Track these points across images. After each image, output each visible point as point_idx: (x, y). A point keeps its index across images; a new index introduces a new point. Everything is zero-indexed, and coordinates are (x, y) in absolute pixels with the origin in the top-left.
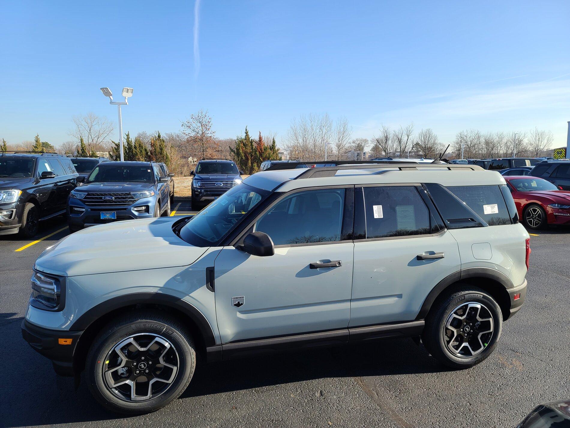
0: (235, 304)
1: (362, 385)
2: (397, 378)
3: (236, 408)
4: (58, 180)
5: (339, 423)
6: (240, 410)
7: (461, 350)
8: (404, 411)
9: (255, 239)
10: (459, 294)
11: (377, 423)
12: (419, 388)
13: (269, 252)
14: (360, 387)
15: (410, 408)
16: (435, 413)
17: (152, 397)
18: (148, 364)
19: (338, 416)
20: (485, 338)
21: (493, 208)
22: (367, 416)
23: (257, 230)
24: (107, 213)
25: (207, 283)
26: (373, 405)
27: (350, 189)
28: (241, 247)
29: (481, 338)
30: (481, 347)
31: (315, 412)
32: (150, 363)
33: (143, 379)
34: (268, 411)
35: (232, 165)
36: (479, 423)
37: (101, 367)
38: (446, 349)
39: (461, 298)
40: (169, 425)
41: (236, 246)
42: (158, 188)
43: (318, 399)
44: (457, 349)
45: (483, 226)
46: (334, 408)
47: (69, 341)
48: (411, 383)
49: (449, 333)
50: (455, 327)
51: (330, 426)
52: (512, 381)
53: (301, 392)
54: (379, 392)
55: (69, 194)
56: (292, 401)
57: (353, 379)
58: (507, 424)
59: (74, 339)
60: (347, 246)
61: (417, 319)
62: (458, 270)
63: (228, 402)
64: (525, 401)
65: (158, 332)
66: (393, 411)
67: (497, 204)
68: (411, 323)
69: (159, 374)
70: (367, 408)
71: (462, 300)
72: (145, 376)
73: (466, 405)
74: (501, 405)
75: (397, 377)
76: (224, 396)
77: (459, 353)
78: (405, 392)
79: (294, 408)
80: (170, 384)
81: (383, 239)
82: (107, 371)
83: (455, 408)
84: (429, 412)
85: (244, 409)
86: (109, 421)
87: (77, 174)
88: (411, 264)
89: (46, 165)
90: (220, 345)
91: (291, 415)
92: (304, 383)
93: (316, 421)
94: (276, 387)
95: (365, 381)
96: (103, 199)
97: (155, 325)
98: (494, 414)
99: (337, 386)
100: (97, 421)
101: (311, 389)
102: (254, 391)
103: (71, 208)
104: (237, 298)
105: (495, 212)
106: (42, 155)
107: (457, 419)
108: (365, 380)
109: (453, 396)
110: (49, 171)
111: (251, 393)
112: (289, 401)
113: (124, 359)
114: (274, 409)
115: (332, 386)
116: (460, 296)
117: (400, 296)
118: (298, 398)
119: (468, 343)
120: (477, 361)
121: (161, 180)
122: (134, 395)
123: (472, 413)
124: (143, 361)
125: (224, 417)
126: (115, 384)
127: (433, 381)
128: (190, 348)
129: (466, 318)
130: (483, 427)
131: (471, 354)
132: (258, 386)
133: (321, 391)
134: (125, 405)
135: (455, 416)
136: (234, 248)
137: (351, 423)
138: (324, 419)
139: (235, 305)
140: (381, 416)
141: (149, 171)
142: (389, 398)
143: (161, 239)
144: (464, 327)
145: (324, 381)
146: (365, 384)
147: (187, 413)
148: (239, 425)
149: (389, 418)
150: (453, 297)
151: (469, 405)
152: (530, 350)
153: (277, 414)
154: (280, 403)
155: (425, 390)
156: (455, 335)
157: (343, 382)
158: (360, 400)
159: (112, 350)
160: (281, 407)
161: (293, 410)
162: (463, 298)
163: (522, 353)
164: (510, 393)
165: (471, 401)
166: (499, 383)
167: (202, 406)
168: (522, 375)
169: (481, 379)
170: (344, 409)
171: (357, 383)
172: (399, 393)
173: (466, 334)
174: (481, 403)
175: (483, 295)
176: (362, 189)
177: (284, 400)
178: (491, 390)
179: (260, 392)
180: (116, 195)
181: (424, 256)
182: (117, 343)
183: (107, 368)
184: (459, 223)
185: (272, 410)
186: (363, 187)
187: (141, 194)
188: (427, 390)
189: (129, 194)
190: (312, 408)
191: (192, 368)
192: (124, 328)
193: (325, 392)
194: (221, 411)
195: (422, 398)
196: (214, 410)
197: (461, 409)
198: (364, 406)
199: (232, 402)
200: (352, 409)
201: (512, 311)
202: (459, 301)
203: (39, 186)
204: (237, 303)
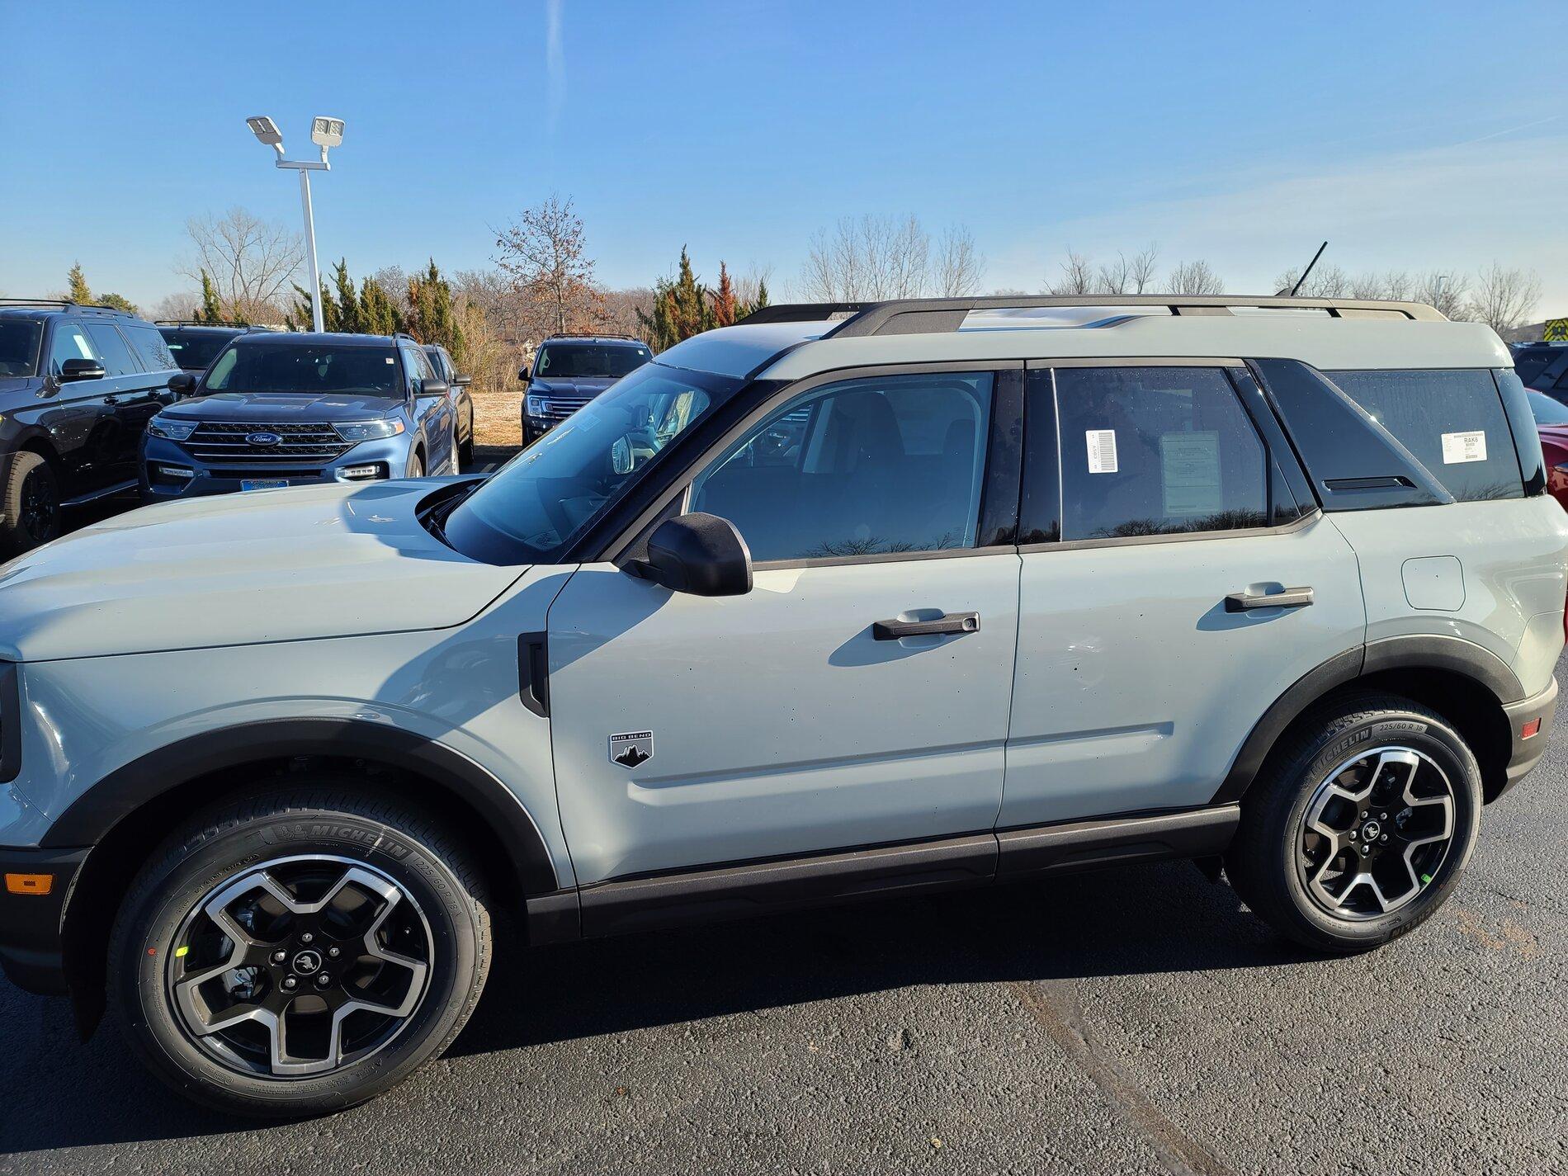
0: (621, 757)
1: (1036, 1010)
2: (1148, 986)
3: (628, 1092)
4: (117, 389)
5: (965, 1140)
6: (641, 1098)
7: (1351, 897)
8: (1177, 1096)
9: (689, 537)
10: (1351, 722)
11: (1089, 1139)
12: (1217, 1019)
13: (735, 582)
14: (1029, 1018)
15: (1194, 1087)
16: (1276, 1101)
17: (345, 1062)
18: (326, 954)
19: (962, 1115)
20: (1427, 859)
21: (1470, 443)
22: (1058, 1115)
23: (695, 507)
24: (261, 485)
25: (521, 688)
26: (1074, 1078)
27: (1009, 372)
28: (639, 564)
29: (1413, 860)
30: (1410, 886)
31: (887, 1102)
32: (334, 951)
33: (309, 1004)
34: (734, 1103)
36: (1422, 1136)
37: (160, 968)
38: (1302, 894)
39: (1357, 735)
40: (400, 1154)
41: (624, 561)
42: (418, 413)
43: (896, 1057)
44: (1336, 893)
45: (1440, 504)
46: (949, 1089)
47: (41, 884)
48: (1192, 1003)
49: (1313, 841)
50: (1335, 826)
51: (936, 1153)
52: (1510, 992)
53: (842, 1034)
54: (1090, 1032)
55: (145, 427)
56: (811, 1066)
57: (1005, 989)
58: (1513, 1139)
59: (61, 875)
60: (1000, 564)
61: (1216, 802)
62: (1355, 643)
63: (601, 1072)
64: (1558, 1058)
65: (357, 850)
66: (1139, 1097)
67: (1483, 432)
68: (1197, 814)
69: (371, 987)
70: (1056, 1087)
71: (1360, 741)
72: (317, 994)
73: (1374, 1074)
74: (1485, 1072)
75: (1145, 982)
76: (589, 1051)
77: (1342, 906)
78: (1175, 1033)
79: (817, 1089)
80: (404, 1019)
81: (1118, 542)
82: (182, 981)
83: (1340, 1086)
84: (1257, 1100)
85: (655, 1095)
86: (197, 1141)
88: (1206, 623)
89: (80, 340)
90: (573, 891)
91: (810, 1115)
92: (852, 1006)
93: (891, 1133)
94: (760, 1017)
95: (1045, 997)
96: (246, 443)
97: (347, 827)
98: (1468, 1105)
99: (958, 1014)
100: (159, 1142)
101: (874, 1024)
102: (687, 1033)
103: (153, 467)
104: (627, 736)
105: (1476, 456)
106: (65, 311)
107: (1349, 1122)
108: (1046, 993)
109: (1331, 1044)
110: (87, 358)
111: (680, 1039)
112: (803, 1064)
113: (240, 944)
114: (752, 1093)
115: (941, 1013)
116: (1354, 729)
117: (1166, 728)
118: (833, 1057)
119: (1373, 876)
120: (1398, 930)
121: (428, 389)
122: (280, 1057)
123: (1396, 1103)
124: (308, 945)
125: (587, 1124)
126: (213, 1022)
127: (1262, 996)
128: (471, 900)
129: (1371, 797)
130: (1434, 1148)
131: (1377, 909)
132: (703, 1016)
133: (905, 1030)
134: (250, 1091)
135: (1341, 1111)
136: (617, 570)
137: (1004, 1142)
138: (917, 1127)
139: (620, 760)
140: (1102, 1114)
141: (390, 361)
142: (1126, 1052)
143: (370, 538)
144: (1362, 825)
145: (914, 998)
146: (1046, 1007)
147: (462, 1109)
148: (635, 1153)
149: (1129, 1121)
150: (1334, 732)
151: (1383, 1074)
152: (1553, 893)
153: (762, 1112)
154: (774, 1074)
155: (1238, 1024)
156: (1335, 849)
157: (975, 1002)
158: (1033, 1061)
159: (194, 913)
160: (775, 1087)
161: (814, 1096)
162: (1364, 734)
163: (1527, 903)
164: (1508, 1033)
165: (1388, 1060)
166: (1470, 999)
167: (517, 1088)
168: (1537, 971)
169: (1412, 988)
170: (983, 1091)
171: (1020, 1004)
172: (1157, 1036)
173: (1367, 847)
174: (1420, 1067)
175: (1430, 726)
176: (1050, 373)
177: (786, 1063)
178: (1448, 1024)
179: (706, 1036)
180: (285, 431)
181: (1249, 597)
182: (212, 889)
183: (183, 972)
184: (1361, 490)
185: (747, 1098)
186: (1054, 369)
187: (363, 427)
188: (1243, 1024)
189: (328, 428)
190: (875, 1089)
191: (479, 966)
192: (234, 839)
193: (917, 1035)
194: (578, 1101)
195: (1231, 1051)
196: (555, 1099)
197: (1360, 1090)
198: (1044, 1083)
199: (617, 1071)
200: (1008, 1092)
201: (1511, 772)
202: (1351, 742)
203: (58, 403)
204: (628, 753)
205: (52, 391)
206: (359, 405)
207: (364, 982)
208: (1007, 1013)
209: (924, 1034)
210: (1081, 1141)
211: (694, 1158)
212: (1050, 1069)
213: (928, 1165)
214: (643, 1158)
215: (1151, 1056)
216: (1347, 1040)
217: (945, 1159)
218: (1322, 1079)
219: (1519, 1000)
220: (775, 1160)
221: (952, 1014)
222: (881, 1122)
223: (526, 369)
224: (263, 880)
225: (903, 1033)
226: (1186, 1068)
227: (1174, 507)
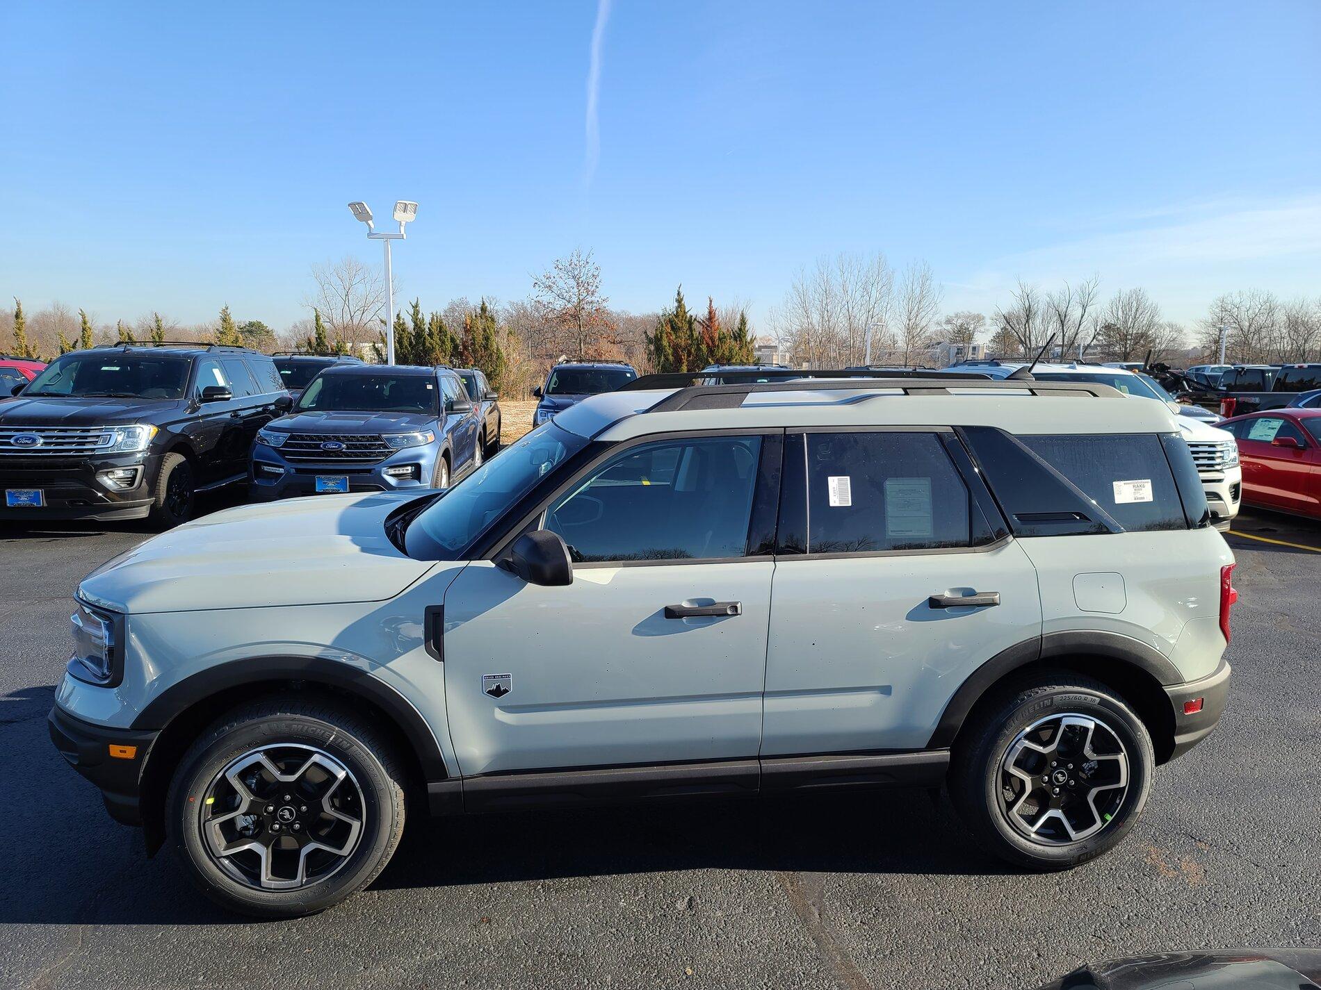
1: (790, 891)
2: (880, 882)
3: (489, 921)
4: (240, 406)
5: (709, 972)
6: (497, 926)
7: (1042, 826)
8: (873, 957)
9: (536, 548)
10: (1037, 693)
11: (798, 979)
12: (924, 909)
13: (562, 578)
14: (783, 896)
15: (887, 953)
16: (945, 967)
17: (306, 883)
18: (299, 810)
19: (713, 956)
20: (1105, 802)
21: (1137, 488)
22: (781, 962)
23: (546, 526)
24: (329, 480)
25: (427, 640)
26: (802, 939)
27: (773, 436)
28: (507, 562)
29: (1095, 801)
30: (1094, 822)
31: (664, 943)
32: (304, 808)
33: (288, 843)
34: (558, 934)
35: (628, 375)
37: (197, 811)
38: (1002, 821)
39: (1041, 703)
40: (335, 946)
41: (499, 559)
42: (448, 426)
43: (679, 914)
44: (1032, 823)
45: (1111, 533)
46: (709, 938)
47: (130, 752)
48: (909, 896)
49: (1013, 785)
50: (1029, 771)
51: (687, 978)
53: (646, 896)
54: (825, 910)
55: (255, 436)
56: (618, 915)
57: (773, 875)
59: (141, 747)
60: (759, 570)
61: (931, 746)
62: (1036, 633)
63: (475, 907)
65: (319, 742)
66: (845, 955)
67: (1149, 480)
68: (915, 755)
69: (328, 835)
70: (786, 943)
71: (1044, 708)
72: (291, 835)
73: (1029, 956)
75: (879, 879)
76: (470, 893)
77: (1035, 833)
78: (887, 915)
79: (617, 930)
80: (346, 857)
82: (209, 820)
83: (999, 962)
84: (931, 966)
85: (507, 924)
86: (213, 927)
87: (286, 393)
88: (913, 616)
89: (217, 372)
90: (459, 780)
91: (607, 946)
92: (658, 878)
93: (659, 962)
94: (592, 880)
95: (800, 883)
96: (321, 449)
97: (313, 727)
99: (732, 890)
100: (190, 926)
101: (670, 891)
102: (539, 887)
103: (258, 465)
104: (494, 676)
105: (1143, 498)
106: (208, 351)
108: (802, 881)
109: (1003, 934)
110: (220, 385)
111: (533, 890)
112: (613, 915)
113: (245, 798)
114: (572, 929)
115: (721, 888)
116: (1039, 698)
117: (886, 690)
118: (635, 910)
119: (1064, 812)
120: (1087, 856)
121: (455, 407)
122: (267, 874)
123: (1037, 977)
124: (288, 803)
125: (458, 938)
126: (227, 848)
127: (966, 895)
128: (391, 782)
129: (1058, 752)
131: (1067, 838)
132: (553, 876)
133: (692, 897)
134: (246, 896)
135: (992, 979)
136: (493, 565)
137: (736, 975)
138: (679, 961)
139: (489, 692)
140: (813, 964)
141: (430, 387)
142: (847, 925)
144: (1051, 772)
145: (705, 876)
146: (799, 890)
147: (381, 922)
148: (484, 959)
150: (1024, 699)
151: (1036, 956)
152: (1235, 839)
153: (576, 942)
154: (590, 918)
155: (939, 913)
156: (1029, 788)
157: (748, 882)
158: (776, 925)
159: (219, 776)
160: (589, 926)
161: (614, 935)
162: (1047, 702)
163: (1211, 845)
165: (1044, 948)
166: (1130, 911)
167: (418, 912)
169: (1086, 899)
170: (733, 942)
171: (780, 886)
172: (874, 916)
173: (1058, 789)
175: (1102, 699)
176: (803, 436)
177: (601, 912)
179: (552, 890)
180: (349, 440)
181: (948, 598)
182: (231, 761)
183: (210, 814)
184: (1045, 522)
185: (568, 931)
186: (806, 434)
187: (404, 437)
188: (942, 913)
189: (378, 438)
190: (658, 934)
191: (395, 825)
192: (244, 730)
193: (699, 901)
194: (456, 924)
195: (925, 931)
196: (441, 921)
197: (1013, 965)
198: (779, 940)
199: (485, 907)
200: (751, 944)
201: (1178, 740)
202: (1037, 708)
203: (198, 418)
204: (495, 688)
205: (195, 410)
206: (404, 420)
207: (323, 833)
208: (768, 892)
209: (704, 901)
210: (791, 980)
211: (522, 966)
212: (787, 932)
213: (678, 985)
214: (488, 963)
215: (864, 929)
216: (1018, 932)
217: (691, 983)
218: (987, 956)
219: (1168, 915)
220: (575, 972)
221: (729, 889)
222: (655, 955)
223: (540, 388)
224: (261, 758)
225: (689, 899)
226: (887, 939)
227: (894, 531)
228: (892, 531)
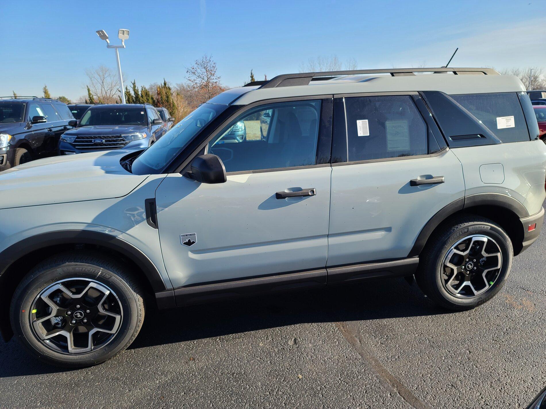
1: (343, 331)
2: (386, 323)
3: (194, 359)
4: (52, 126)
5: (310, 376)
6: (198, 361)
7: (462, 290)
8: (390, 360)
9: (205, 163)
10: (461, 226)
11: (355, 375)
12: (409, 334)
13: (221, 179)
14: (340, 334)
15: (397, 357)
16: (427, 362)
17: (94, 349)
18: (85, 312)
19: (311, 367)
20: (491, 276)
21: (508, 121)
22: (345, 367)
23: (209, 152)
25: (147, 218)
27: (327, 100)
28: (189, 173)
29: (486, 276)
30: (485, 286)
31: (285, 363)
33: (82, 329)
34: (230, 363)
36: (480, 375)
37: (27, 317)
38: (443, 289)
39: (463, 231)
40: (112, 380)
41: (184, 172)
42: (153, 131)
43: (291, 347)
44: (456, 289)
45: (496, 144)
46: (307, 358)
48: (401, 328)
49: (448, 271)
50: (456, 264)
51: (300, 380)
52: (522, 324)
53: (272, 340)
54: (362, 339)
55: (59, 138)
56: (260, 351)
57: (334, 324)
58: (514, 376)
60: (323, 171)
61: (410, 256)
62: (461, 196)
63: (186, 353)
64: (536, 347)
65: (93, 276)
66: (376, 361)
67: (513, 116)
68: (402, 261)
69: (104, 323)
70: (346, 357)
71: (464, 233)
72: (82, 325)
73: (465, 353)
74: (507, 352)
75: (385, 321)
76: (183, 346)
77: (459, 293)
78: (393, 339)
79: (260, 358)
80: (114, 334)
82: (35, 321)
83: (452, 357)
84: (420, 362)
85: (203, 360)
86: (45, 375)
88: (403, 191)
89: (39, 110)
90: (172, 290)
91: (256, 367)
92: (277, 330)
93: (284, 373)
94: (244, 334)
95: (347, 326)
96: (93, 142)
97: (88, 268)
98: (499, 364)
99: (315, 333)
101: (284, 336)
102: (218, 339)
104: (187, 235)
105: (510, 126)
106: (33, 100)
107: (453, 370)
108: (348, 325)
110: (41, 116)
111: (215, 342)
112: (257, 350)
113: (54, 308)
114: (237, 360)
115: (309, 332)
116: (462, 229)
117: (389, 230)
118: (268, 347)
119: (471, 283)
120: (481, 302)
121: (155, 122)
122: (71, 347)
123: (472, 363)
124: (79, 309)
125: (178, 370)
126: (47, 335)
127: (427, 325)
128: (135, 294)
129: (469, 254)
130: (484, 379)
131: (472, 294)
132: (224, 334)
133: (295, 338)
134: (61, 358)
135: (451, 366)
136: (181, 176)
137: (324, 376)
138: (294, 371)
139: (185, 243)
140: (361, 367)
141: (142, 113)
142: (374, 345)
143: (98, 168)
144: (466, 264)
145: (300, 327)
146: (347, 330)
147: (136, 365)
148: (193, 380)
149: (371, 369)
150: (454, 229)
151: (469, 353)
152: (543, 288)
153: (240, 367)
154: (246, 353)
155: (417, 335)
156: (455, 273)
157: (322, 328)
158: (340, 349)
159: (37, 298)
160: (245, 358)
161: (259, 361)
162: (466, 230)
163: (533, 292)
164: (518, 338)
165: (471, 348)
166: (506, 326)
167: (156, 358)
168: (533, 316)
169: (484, 323)
170: (320, 359)
171: (338, 329)
172: (386, 340)
173: (468, 272)
174: (483, 350)
175: (491, 227)
176: (343, 99)
177: (251, 350)
178: (496, 335)
179: (224, 340)
180: (106, 138)
181: (419, 180)
182: (43, 289)
183: (35, 318)
184: (464, 140)
185: (235, 361)
186: (345, 98)
187: (132, 136)
188: (418, 335)
189: (120, 137)
190: (281, 358)
191: (139, 316)
193: (299, 340)
194: (176, 362)
195: (412, 345)
196: (168, 362)
197: (459, 358)
198: (342, 356)
199: (191, 352)
200: (329, 359)
201: (524, 244)
202: (461, 233)
203: (31, 131)
204: (188, 241)
205: (29, 128)
206: (131, 128)
207: (101, 323)
208: (333, 332)
209: (302, 339)
210: (352, 376)
211: (213, 382)
212: (345, 351)
213: (296, 384)
214: (196, 381)
215: (383, 347)
216: (457, 341)
217: (302, 382)
218: (445, 355)
219: (524, 327)
220: (242, 382)
221: (313, 333)
222: (281, 370)
224: (60, 287)
225: (294, 339)
226: (395, 351)
227: (391, 148)
228: (390, 148)
